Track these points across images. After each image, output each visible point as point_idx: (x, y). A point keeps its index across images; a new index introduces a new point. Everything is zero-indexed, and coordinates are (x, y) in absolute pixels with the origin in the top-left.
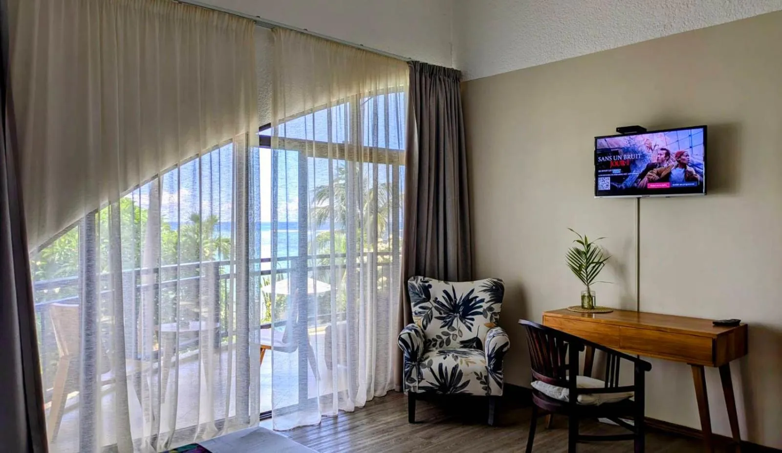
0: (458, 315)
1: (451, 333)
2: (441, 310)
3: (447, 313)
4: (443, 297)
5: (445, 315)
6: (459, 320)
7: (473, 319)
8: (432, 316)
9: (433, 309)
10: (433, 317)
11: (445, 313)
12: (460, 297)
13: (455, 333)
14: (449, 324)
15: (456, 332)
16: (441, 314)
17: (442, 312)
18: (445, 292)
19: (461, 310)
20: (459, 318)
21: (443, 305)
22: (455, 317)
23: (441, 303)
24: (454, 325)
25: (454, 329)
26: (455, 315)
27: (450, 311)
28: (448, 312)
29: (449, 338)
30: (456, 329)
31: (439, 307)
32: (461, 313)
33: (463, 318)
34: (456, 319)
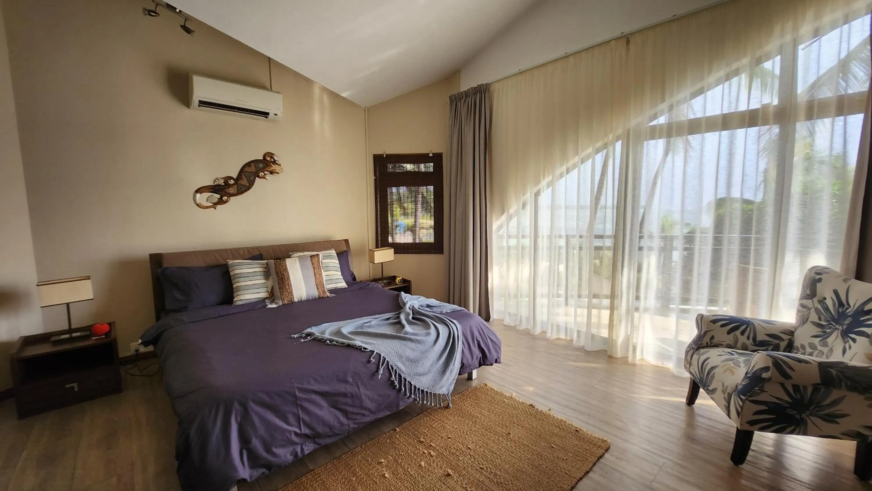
0: (841, 328)
1: (820, 348)
2: (823, 314)
3: (828, 321)
4: (832, 298)
5: (825, 323)
6: (839, 334)
7: (854, 340)
8: (807, 320)
9: (813, 310)
10: (810, 320)
11: (826, 320)
12: (853, 304)
13: (823, 351)
14: (824, 336)
15: (825, 350)
16: (820, 319)
17: (823, 318)
18: (836, 292)
19: (847, 322)
20: (841, 333)
21: (827, 309)
22: (836, 329)
23: (827, 305)
24: (830, 340)
25: (825, 345)
26: (837, 327)
27: (834, 320)
28: (830, 319)
29: (813, 352)
30: (829, 346)
31: (822, 309)
32: (845, 327)
33: (845, 335)
34: (836, 332)
